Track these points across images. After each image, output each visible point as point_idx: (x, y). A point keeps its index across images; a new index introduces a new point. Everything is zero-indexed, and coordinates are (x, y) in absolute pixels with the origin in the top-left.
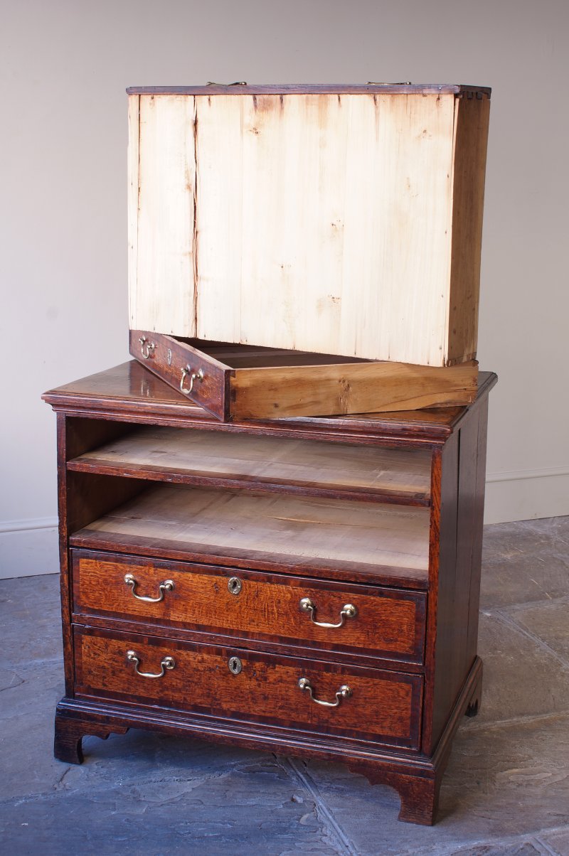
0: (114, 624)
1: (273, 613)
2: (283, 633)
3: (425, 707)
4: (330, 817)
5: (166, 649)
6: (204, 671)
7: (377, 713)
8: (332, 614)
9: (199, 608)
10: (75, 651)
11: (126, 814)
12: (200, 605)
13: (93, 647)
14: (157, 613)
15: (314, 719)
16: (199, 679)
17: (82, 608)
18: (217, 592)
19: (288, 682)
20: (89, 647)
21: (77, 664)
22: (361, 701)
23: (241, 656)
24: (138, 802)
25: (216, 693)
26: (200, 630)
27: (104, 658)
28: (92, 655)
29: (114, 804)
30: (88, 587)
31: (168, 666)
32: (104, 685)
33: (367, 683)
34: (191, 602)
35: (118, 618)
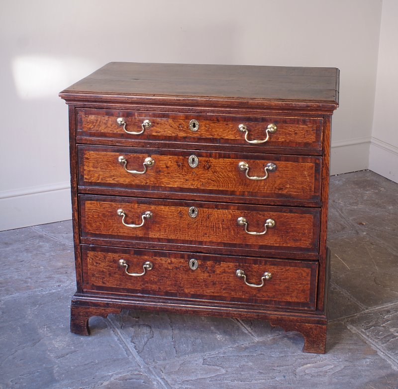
0: (110, 242)
1: (219, 228)
2: (226, 240)
3: (320, 281)
5: (146, 257)
6: (172, 269)
7: (288, 287)
8: (259, 226)
9: (169, 228)
10: (83, 262)
12: (169, 226)
13: (95, 259)
14: (140, 234)
15: (247, 295)
16: (169, 275)
17: (87, 234)
18: (181, 217)
19: (229, 273)
20: (93, 259)
21: (84, 271)
22: (278, 281)
23: (197, 258)
25: (180, 283)
26: (169, 242)
27: (103, 266)
28: (95, 264)
30: (92, 220)
31: (149, 268)
32: (104, 283)
33: (282, 269)
34: (164, 224)
35: (112, 238)
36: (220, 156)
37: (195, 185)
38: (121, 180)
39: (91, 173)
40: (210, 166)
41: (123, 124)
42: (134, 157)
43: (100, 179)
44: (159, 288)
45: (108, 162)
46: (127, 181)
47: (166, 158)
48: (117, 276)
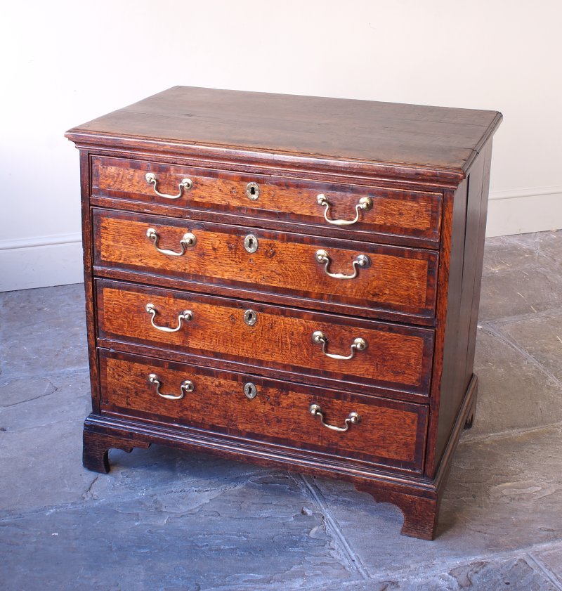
0: (137, 349)
1: (286, 344)
2: (296, 363)
3: (429, 434)
4: (338, 530)
5: (185, 374)
6: (221, 395)
7: (383, 438)
8: (343, 347)
9: (216, 337)
10: (101, 372)
11: (148, 525)
12: (217, 334)
13: (117, 369)
14: (176, 341)
15: (324, 441)
16: (217, 402)
17: (106, 334)
18: (233, 323)
19: (300, 408)
20: (113, 369)
21: (102, 384)
22: (369, 427)
23: (256, 382)
24: (159, 512)
25: (232, 415)
26: (217, 357)
27: (127, 380)
28: (117, 376)
29: (138, 515)
30: (112, 315)
31: (188, 389)
32: (128, 404)
33: (376, 410)
34: (209, 331)
35: (140, 343)
36: (290, 239)
37: (253, 278)
38: (151, 263)
39: (110, 249)
40: (274, 252)
41: (153, 182)
42: (169, 231)
43: (122, 259)
44: (203, 419)
45: (134, 235)
46: (159, 264)
47: (213, 235)
48: (146, 396)
